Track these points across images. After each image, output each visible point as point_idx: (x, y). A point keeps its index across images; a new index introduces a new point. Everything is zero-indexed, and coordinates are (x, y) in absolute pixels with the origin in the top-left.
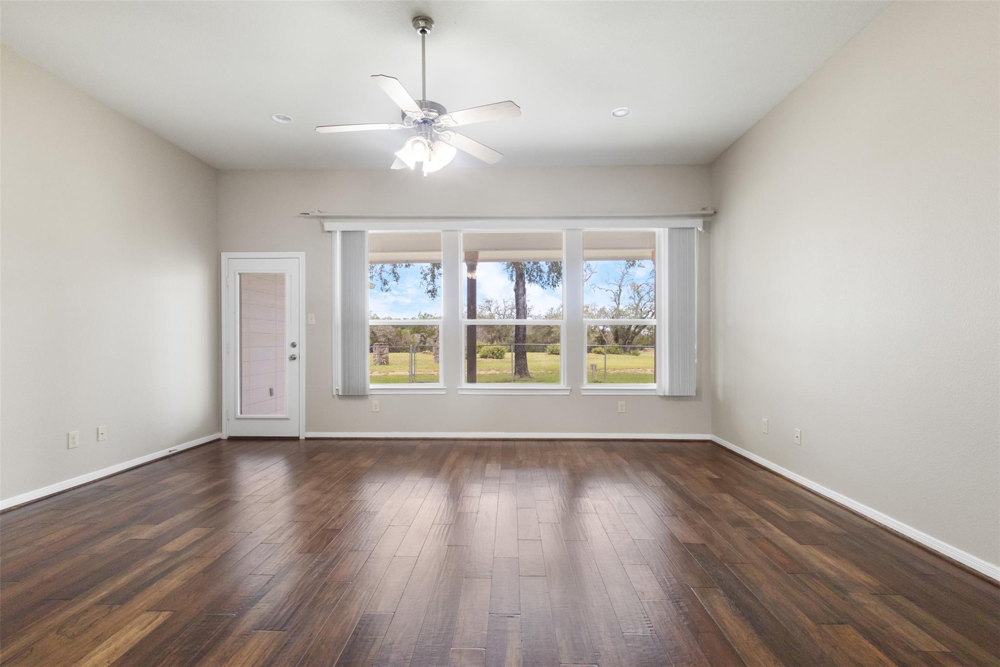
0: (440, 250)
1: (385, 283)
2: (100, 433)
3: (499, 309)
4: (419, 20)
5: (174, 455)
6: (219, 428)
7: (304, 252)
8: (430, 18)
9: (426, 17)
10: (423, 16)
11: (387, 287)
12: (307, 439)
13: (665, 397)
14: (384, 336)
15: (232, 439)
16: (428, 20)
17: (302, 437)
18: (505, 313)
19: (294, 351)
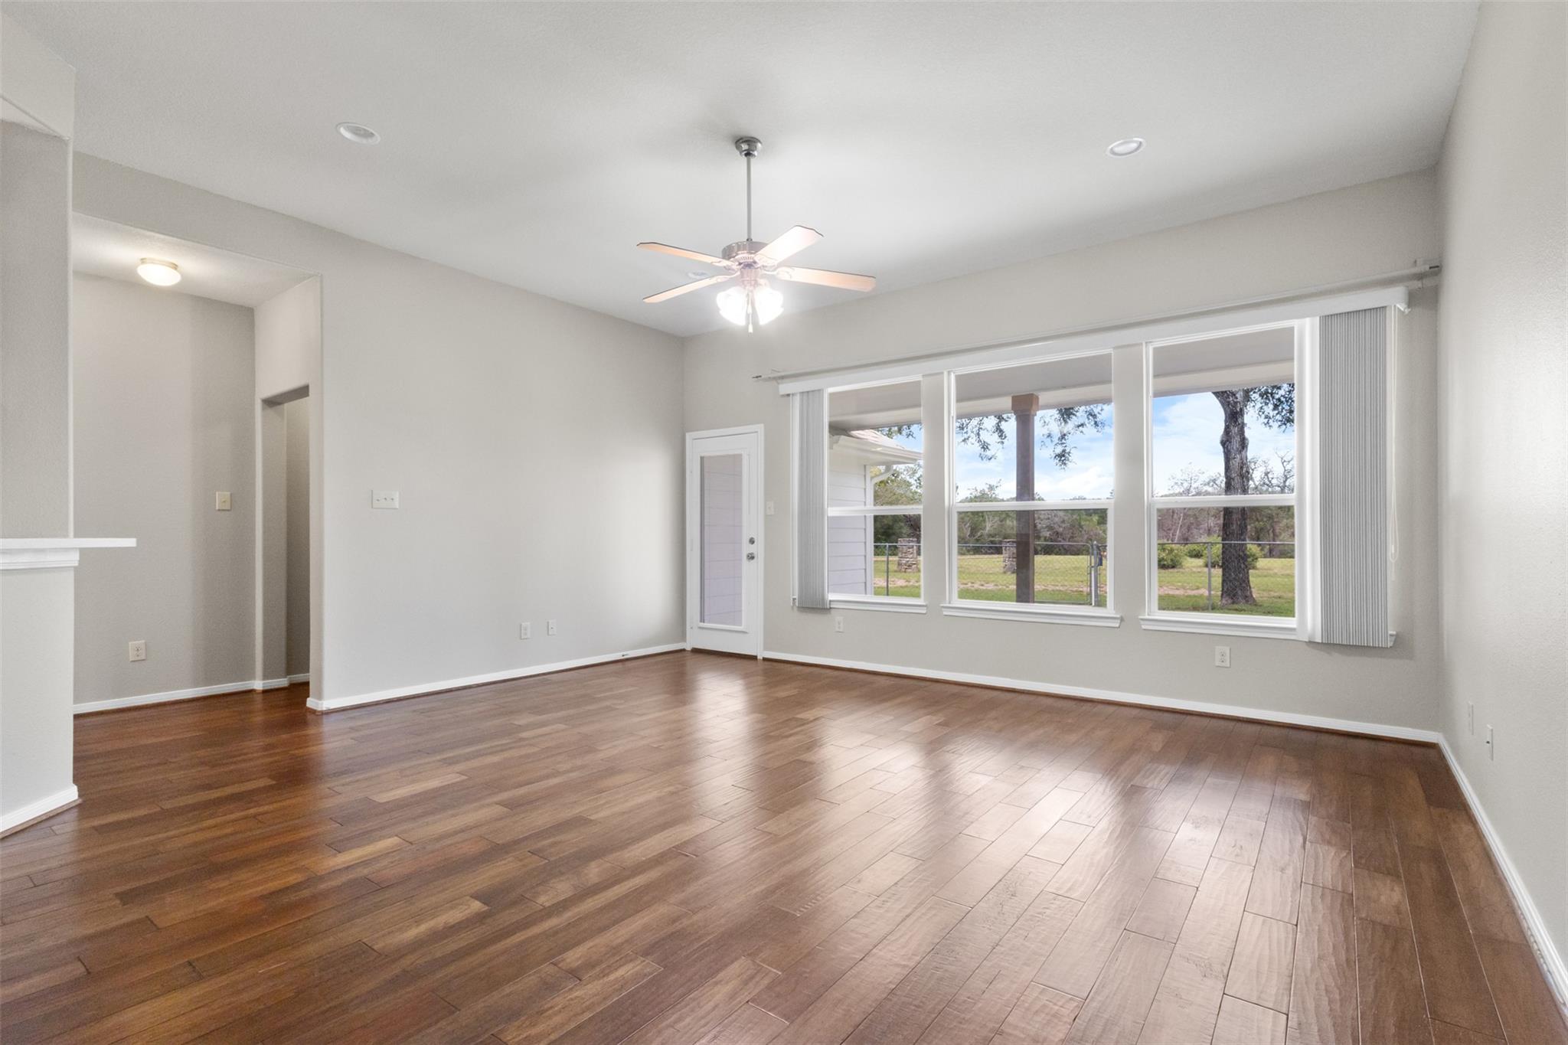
0: (919, 405)
1: (985, 447)
2: (550, 627)
3: (1270, 476)
4: (743, 142)
5: (627, 660)
6: (683, 637)
7: (762, 425)
8: (753, 138)
9: (748, 137)
10: (746, 137)
11: (988, 453)
12: (765, 659)
13: (1311, 643)
14: (1050, 528)
15: (696, 651)
16: (751, 141)
17: (760, 657)
18: (1285, 482)
19: (752, 549)
